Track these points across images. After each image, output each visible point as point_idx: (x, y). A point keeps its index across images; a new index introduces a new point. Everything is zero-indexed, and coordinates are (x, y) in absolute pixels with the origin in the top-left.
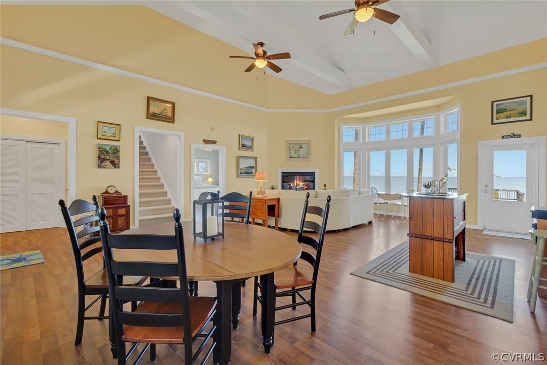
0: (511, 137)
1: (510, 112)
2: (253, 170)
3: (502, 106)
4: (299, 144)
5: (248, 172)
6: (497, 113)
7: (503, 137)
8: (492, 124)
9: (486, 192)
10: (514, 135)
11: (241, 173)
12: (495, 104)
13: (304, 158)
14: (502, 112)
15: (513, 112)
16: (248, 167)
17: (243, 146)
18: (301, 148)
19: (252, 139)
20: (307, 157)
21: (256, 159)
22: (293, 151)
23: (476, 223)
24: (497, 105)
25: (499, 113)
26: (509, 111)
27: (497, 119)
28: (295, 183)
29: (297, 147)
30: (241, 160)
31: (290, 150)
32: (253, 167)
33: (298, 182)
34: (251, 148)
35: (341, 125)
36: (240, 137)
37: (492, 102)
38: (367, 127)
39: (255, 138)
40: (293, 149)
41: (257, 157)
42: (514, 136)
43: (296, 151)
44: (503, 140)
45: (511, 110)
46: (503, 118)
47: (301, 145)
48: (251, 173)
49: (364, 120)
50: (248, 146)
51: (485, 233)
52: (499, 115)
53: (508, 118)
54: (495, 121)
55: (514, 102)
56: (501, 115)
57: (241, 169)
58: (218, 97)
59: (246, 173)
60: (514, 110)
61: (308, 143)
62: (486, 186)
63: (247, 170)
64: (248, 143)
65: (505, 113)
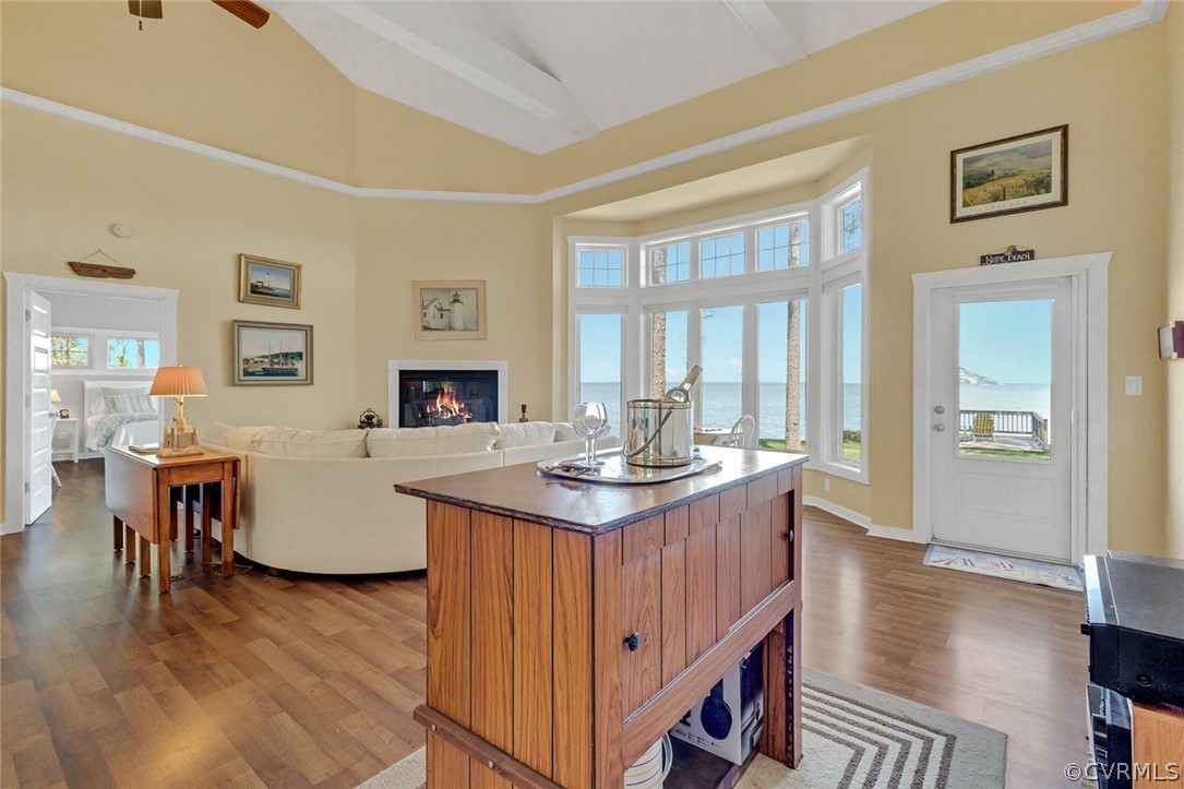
0: (1006, 258)
1: (1003, 182)
2: (300, 366)
3: (981, 165)
4: (453, 289)
5: (279, 369)
6: (967, 186)
7: (983, 260)
8: (954, 220)
9: (937, 428)
10: (1015, 252)
11: (246, 373)
12: (960, 158)
13: (465, 329)
14: (979, 184)
15: (1011, 181)
16: (277, 356)
17: (255, 289)
18: (455, 301)
19: (294, 272)
20: (475, 326)
21: (308, 330)
22: (432, 310)
23: (909, 525)
24: (966, 162)
25: (973, 186)
26: (1000, 178)
27: (966, 204)
28: (439, 406)
29: (445, 302)
30: (247, 335)
31: (424, 307)
32: (300, 355)
33: (446, 400)
34: (290, 299)
35: (569, 237)
36: (245, 262)
37: (953, 154)
38: (642, 246)
39: (303, 270)
40: (432, 307)
41: (311, 327)
42: (1016, 255)
43: (442, 310)
44: (988, 268)
45: (1006, 176)
46: (983, 202)
47: (456, 295)
48: (293, 373)
49: (637, 227)
50: (277, 291)
51: (934, 559)
52: (971, 191)
53: (996, 199)
54: (961, 212)
55: (1015, 150)
56: (978, 192)
57: (246, 361)
58: (142, 132)
59: (267, 372)
60: (1014, 175)
61: (479, 289)
62: (938, 410)
63: (272, 363)
64: (280, 283)
65: (992, 187)
